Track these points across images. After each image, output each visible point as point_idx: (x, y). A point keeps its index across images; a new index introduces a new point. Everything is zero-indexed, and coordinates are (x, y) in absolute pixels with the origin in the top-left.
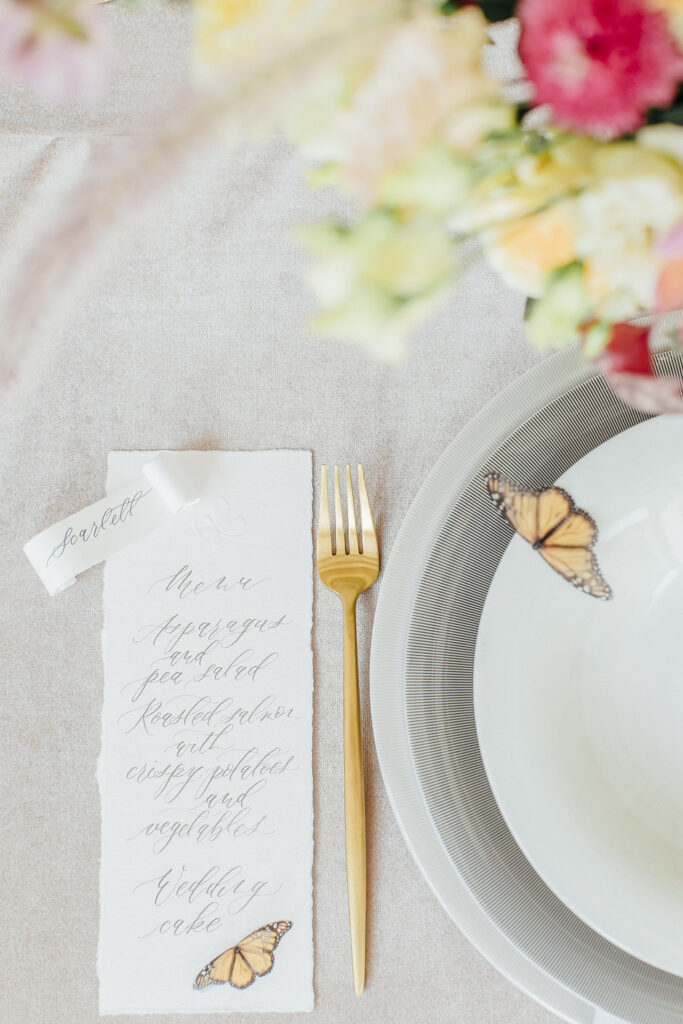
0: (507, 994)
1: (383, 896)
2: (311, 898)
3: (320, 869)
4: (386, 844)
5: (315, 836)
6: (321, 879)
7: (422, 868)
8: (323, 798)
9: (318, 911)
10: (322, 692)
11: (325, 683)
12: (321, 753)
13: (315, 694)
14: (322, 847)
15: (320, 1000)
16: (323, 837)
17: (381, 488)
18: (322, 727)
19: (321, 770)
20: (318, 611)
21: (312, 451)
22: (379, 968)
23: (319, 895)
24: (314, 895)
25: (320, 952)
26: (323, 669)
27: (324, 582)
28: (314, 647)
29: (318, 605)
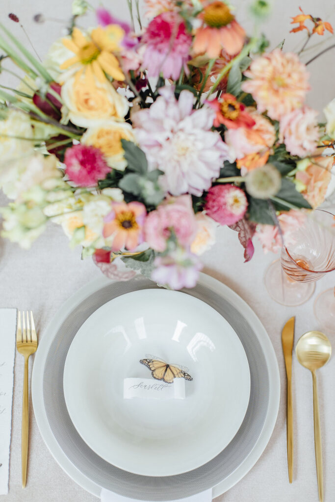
0: (74, 489)
1: (33, 456)
2: (9, 456)
3: (12, 446)
4: (35, 438)
5: (11, 435)
6: (12, 450)
7: (47, 446)
8: (15, 423)
9: (11, 460)
10: (16, 387)
11: (17, 385)
12: (15, 408)
13: (14, 388)
14: (13, 439)
15: (10, 491)
16: (14, 436)
17: (39, 321)
18: (15, 399)
19: (15, 414)
20: (16, 361)
21: (17, 309)
22: (31, 480)
23: (12, 455)
24: (10, 455)
25: (11, 475)
26: (17, 380)
27: (18, 351)
28: (14, 372)
29: (16, 359)
